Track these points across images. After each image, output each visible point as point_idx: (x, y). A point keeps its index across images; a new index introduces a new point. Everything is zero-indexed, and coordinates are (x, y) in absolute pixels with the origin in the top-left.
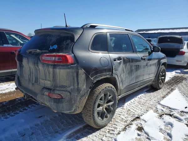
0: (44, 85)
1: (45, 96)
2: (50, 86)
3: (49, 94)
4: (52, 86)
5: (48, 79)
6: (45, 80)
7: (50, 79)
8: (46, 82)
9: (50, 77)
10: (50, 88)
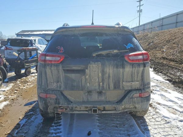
0: (131, 87)
1: (136, 99)
2: (138, 86)
3: (140, 94)
4: (141, 86)
5: (136, 79)
6: (132, 82)
7: (138, 79)
8: (133, 83)
9: (138, 77)
10: (139, 88)
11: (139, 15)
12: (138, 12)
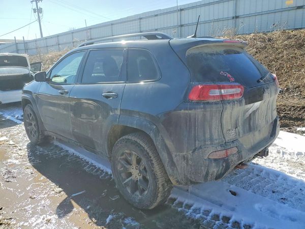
11: (37, 18)
12: (35, 12)
